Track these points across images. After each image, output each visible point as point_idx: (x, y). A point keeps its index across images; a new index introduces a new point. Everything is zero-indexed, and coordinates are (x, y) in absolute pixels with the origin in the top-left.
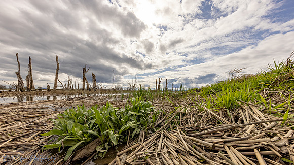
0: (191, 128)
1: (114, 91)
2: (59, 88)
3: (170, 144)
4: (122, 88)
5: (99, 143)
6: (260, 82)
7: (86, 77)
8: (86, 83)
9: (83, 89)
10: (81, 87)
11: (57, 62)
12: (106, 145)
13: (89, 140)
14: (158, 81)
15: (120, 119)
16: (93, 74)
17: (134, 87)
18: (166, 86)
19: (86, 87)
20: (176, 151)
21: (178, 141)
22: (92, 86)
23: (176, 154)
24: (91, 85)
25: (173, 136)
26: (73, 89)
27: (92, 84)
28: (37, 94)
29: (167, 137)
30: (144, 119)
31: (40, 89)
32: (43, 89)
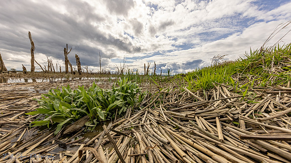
0: (172, 105)
1: (101, 74)
2: (38, 71)
3: (152, 118)
4: (109, 72)
5: (88, 120)
6: (237, 68)
7: (68, 59)
8: (69, 66)
9: (67, 72)
10: (64, 70)
11: (31, 40)
12: (95, 121)
13: (77, 117)
14: (147, 65)
15: (107, 99)
16: (76, 56)
17: (122, 71)
18: (155, 71)
19: (69, 70)
20: (157, 123)
21: (159, 115)
22: (77, 70)
23: (157, 124)
24: (75, 68)
25: (156, 113)
26: (55, 72)
27: (77, 67)
28: (11, 76)
29: (151, 113)
30: (130, 99)
31: (14, 71)
32: (18, 71)
